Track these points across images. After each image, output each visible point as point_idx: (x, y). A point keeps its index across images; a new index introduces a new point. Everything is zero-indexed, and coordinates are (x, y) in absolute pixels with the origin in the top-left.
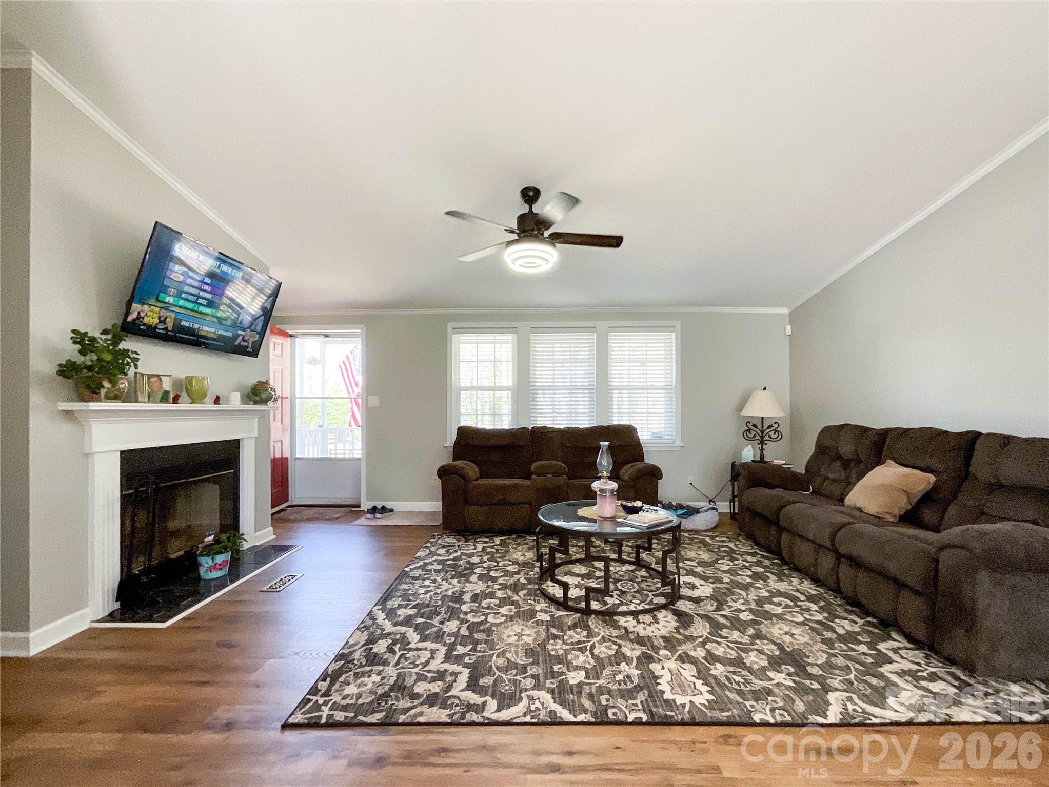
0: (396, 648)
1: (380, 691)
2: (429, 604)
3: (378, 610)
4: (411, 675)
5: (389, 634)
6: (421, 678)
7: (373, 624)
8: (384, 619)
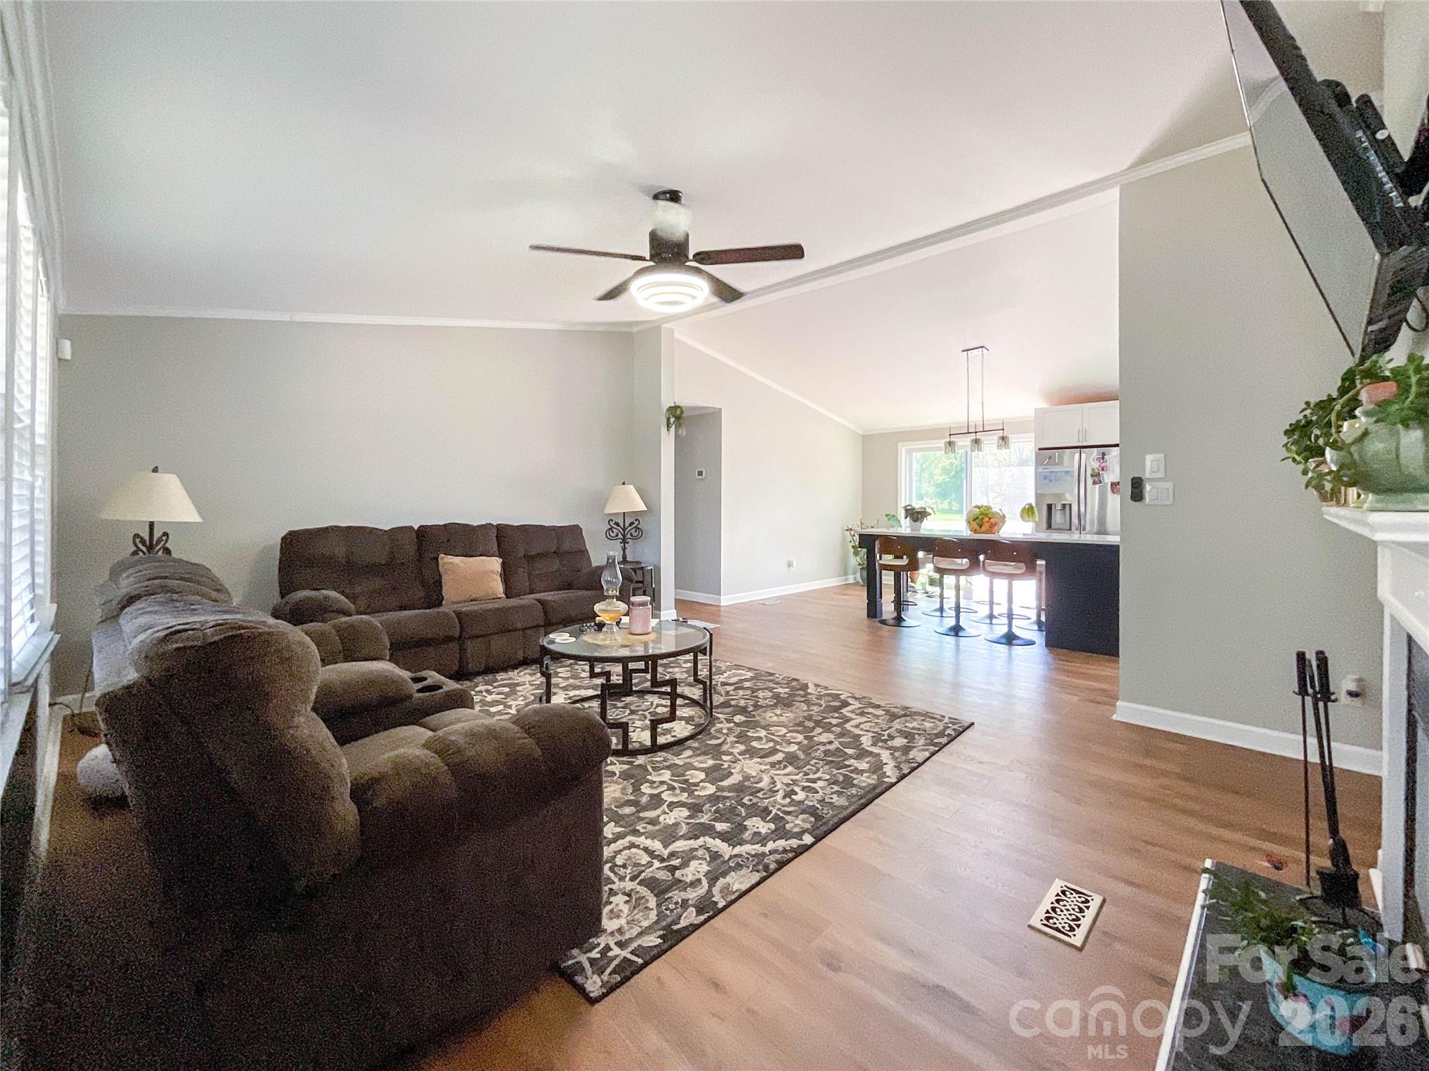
0: (886, 737)
1: (908, 718)
2: (826, 764)
3: (889, 777)
4: (883, 720)
5: (887, 748)
6: (877, 717)
7: (901, 763)
8: (886, 764)
